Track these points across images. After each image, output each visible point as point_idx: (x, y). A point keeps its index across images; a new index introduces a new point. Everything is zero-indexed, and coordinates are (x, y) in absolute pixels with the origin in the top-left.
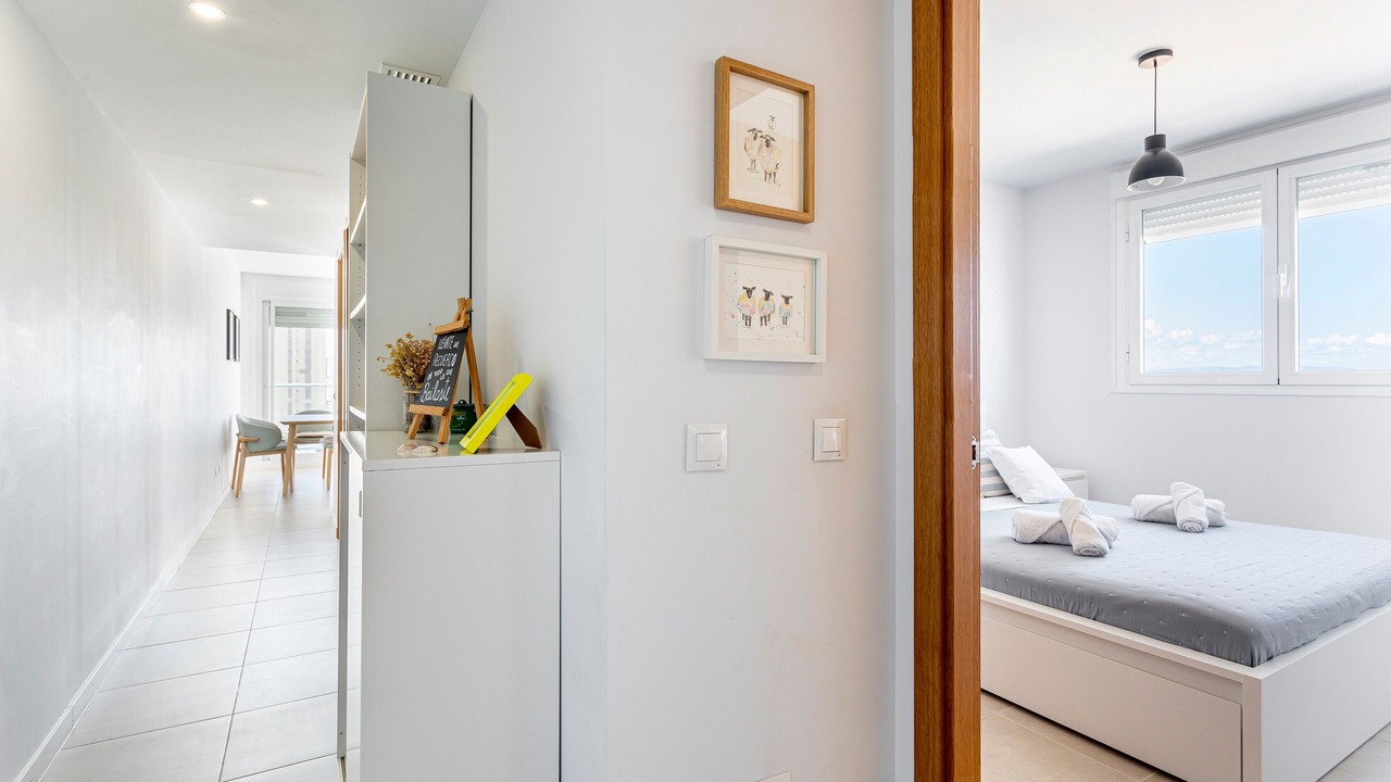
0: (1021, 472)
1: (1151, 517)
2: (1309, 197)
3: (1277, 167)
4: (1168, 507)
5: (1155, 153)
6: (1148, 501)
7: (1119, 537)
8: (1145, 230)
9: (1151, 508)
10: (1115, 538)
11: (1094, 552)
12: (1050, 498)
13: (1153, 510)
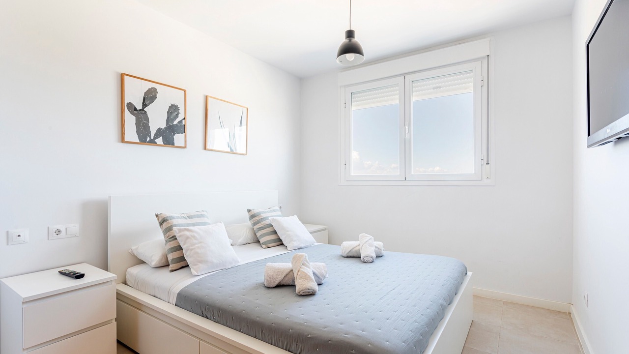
0: (288, 231)
1: (350, 254)
2: (416, 91)
3: (404, 75)
4: (358, 248)
5: (350, 41)
6: (348, 246)
7: (327, 276)
8: (353, 103)
9: (350, 249)
10: (324, 277)
11: (309, 292)
12: (302, 245)
13: (351, 251)
